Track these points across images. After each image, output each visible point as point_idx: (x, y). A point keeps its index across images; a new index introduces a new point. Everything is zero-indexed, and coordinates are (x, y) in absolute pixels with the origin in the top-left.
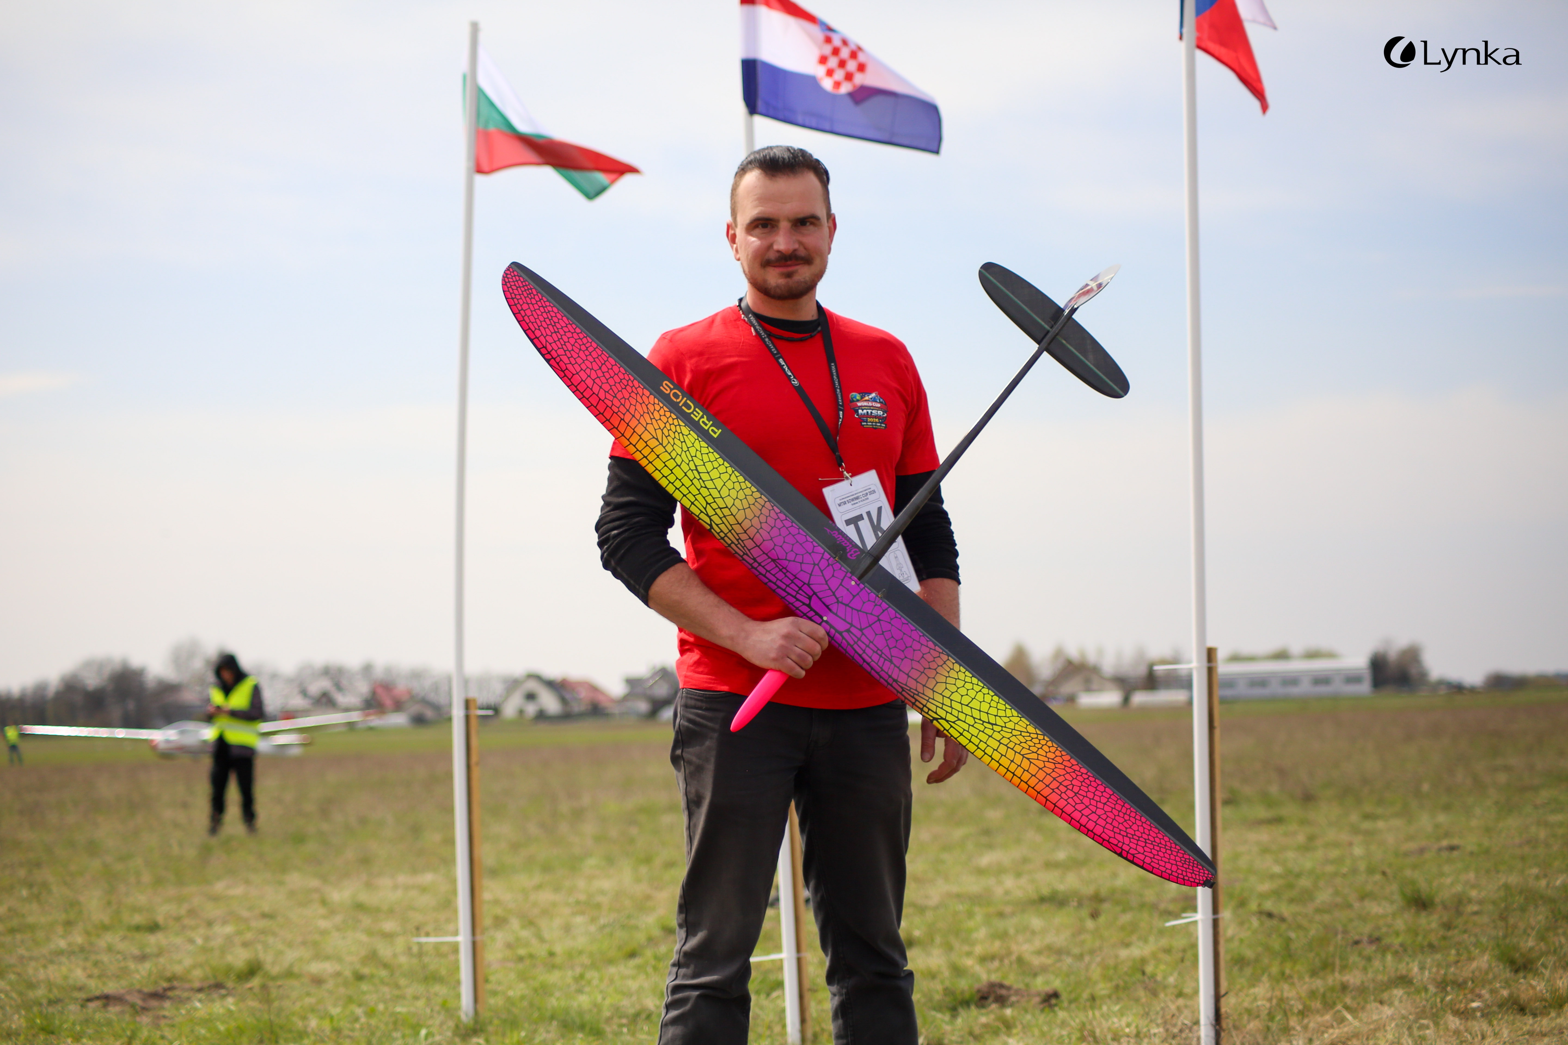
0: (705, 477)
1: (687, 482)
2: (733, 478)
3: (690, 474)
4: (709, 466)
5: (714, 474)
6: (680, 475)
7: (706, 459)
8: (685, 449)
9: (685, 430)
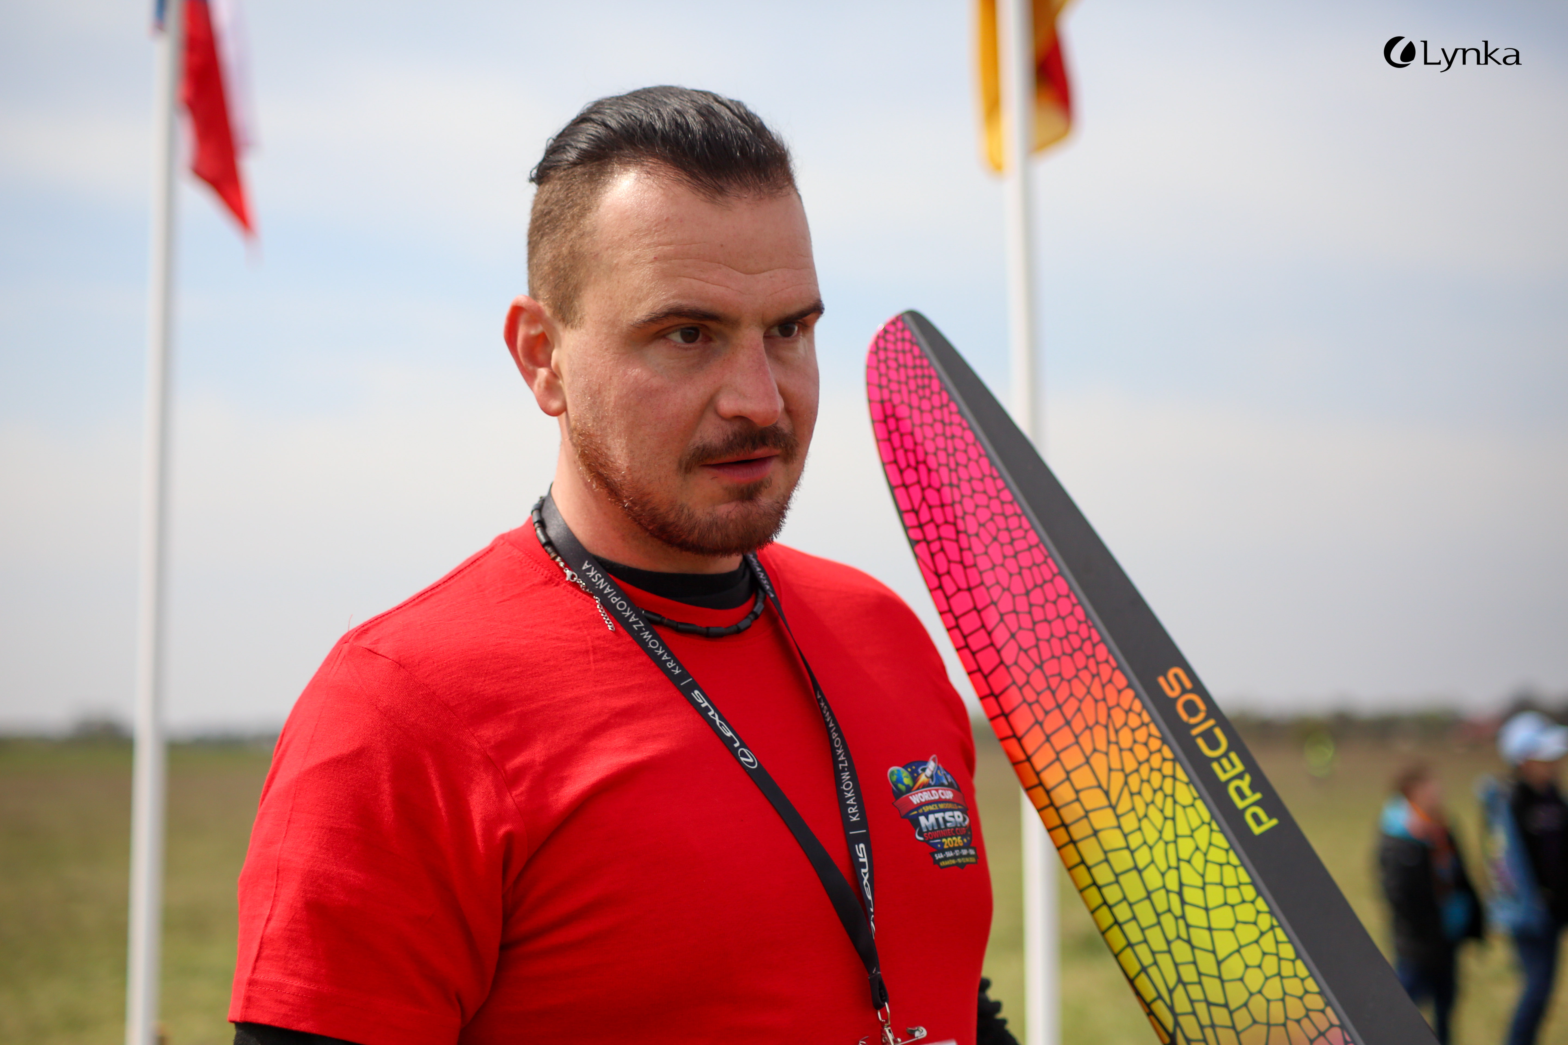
0: (1195, 916)
1: (1146, 915)
2: (1268, 942)
3: (1159, 898)
4: (1215, 895)
5: (1222, 918)
6: (1135, 891)
7: (1212, 874)
8: (1168, 835)
9: (1185, 794)
